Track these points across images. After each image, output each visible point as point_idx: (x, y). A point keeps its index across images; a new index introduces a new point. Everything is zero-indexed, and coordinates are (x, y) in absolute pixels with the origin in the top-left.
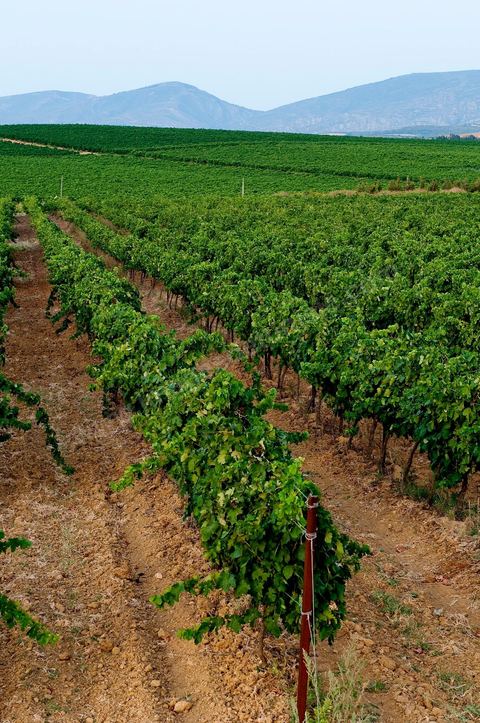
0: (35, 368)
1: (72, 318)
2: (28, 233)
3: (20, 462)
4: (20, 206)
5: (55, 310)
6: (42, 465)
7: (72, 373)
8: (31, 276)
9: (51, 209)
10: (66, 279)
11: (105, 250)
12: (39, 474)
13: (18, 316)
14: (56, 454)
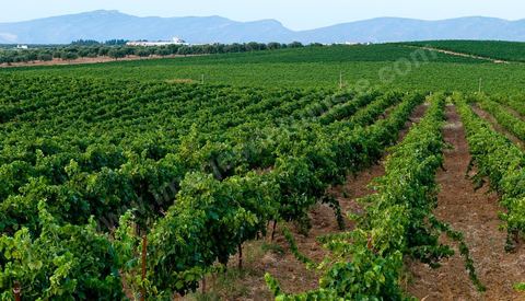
0: (457, 214)
1: (486, 179)
2: (455, 118)
3: (445, 281)
4: (449, 99)
5: (473, 174)
6: (461, 284)
7: (485, 219)
8: (456, 148)
9: (472, 102)
10: (482, 151)
11: (512, 132)
12: (458, 290)
13: (446, 176)
14: (473, 276)
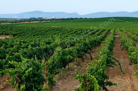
0: (118, 56)
1: (125, 48)
3: (115, 72)
4: (116, 30)
5: (121, 47)
7: (124, 57)
8: (118, 41)
9: (121, 31)
10: (124, 42)
12: (119, 74)
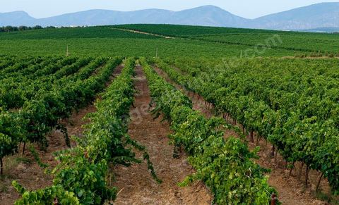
0: (143, 135)
1: (161, 112)
2: (141, 74)
3: (135, 178)
4: (137, 61)
5: (153, 109)
6: (145, 179)
7: (160, 137)
8: (142, 93)
9: (152, 63)
10: (158, 94)
11: (177, 82)
12: (144, 184)
14: (153, 173)
